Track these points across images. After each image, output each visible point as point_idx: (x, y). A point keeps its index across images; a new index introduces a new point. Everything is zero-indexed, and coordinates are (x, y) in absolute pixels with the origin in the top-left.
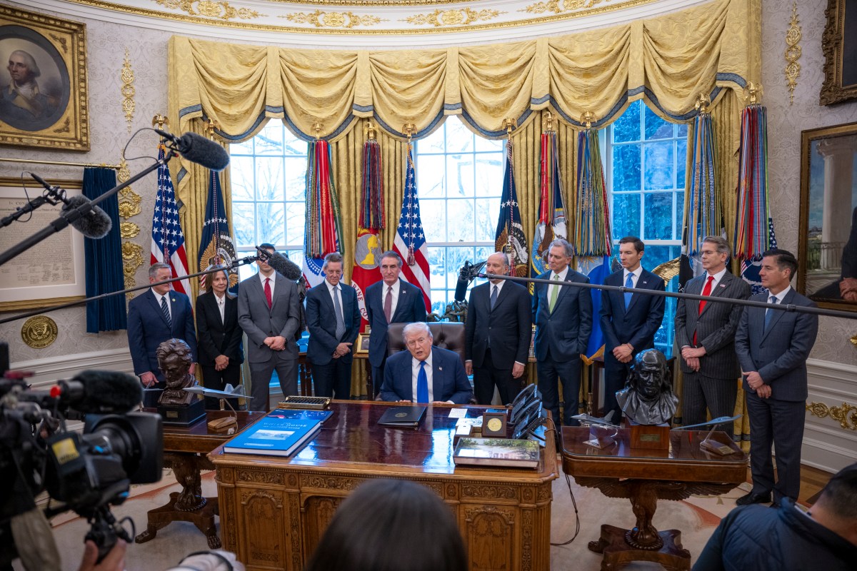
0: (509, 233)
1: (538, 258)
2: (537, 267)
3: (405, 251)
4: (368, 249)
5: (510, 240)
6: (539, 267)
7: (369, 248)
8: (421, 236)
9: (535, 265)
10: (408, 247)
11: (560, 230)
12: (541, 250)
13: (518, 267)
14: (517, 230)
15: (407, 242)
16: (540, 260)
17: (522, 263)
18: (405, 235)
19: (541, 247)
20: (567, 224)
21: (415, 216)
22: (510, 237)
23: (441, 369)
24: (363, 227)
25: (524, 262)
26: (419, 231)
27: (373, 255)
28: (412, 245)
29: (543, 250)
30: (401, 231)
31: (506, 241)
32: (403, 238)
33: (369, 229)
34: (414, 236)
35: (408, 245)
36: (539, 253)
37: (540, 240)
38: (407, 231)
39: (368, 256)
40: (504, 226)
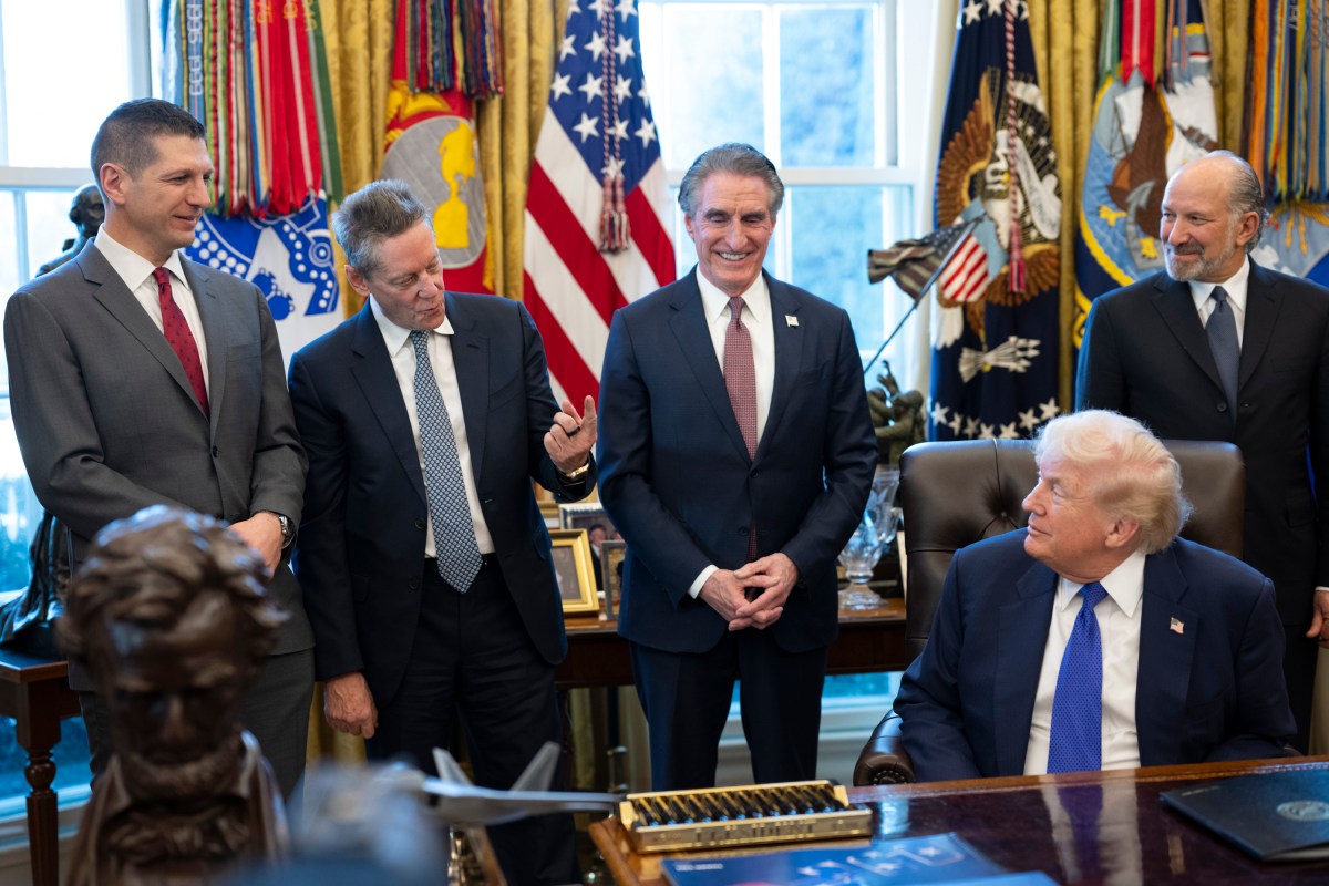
0: (1000, 121)
1: (1111, 215)
2: (1108, 251)
3: (584, 197)
4: (444, 183)
5: (1001, 150)
6: (1116, 249)
7: (448, 174)
8: (645, 133)
9: (1101, 242)
10: (600, 178)
11: (1192, 105)
12: (1123, 183)
13: (1031, 250)
14: (1026, 111)
15: (593, 151)
16: (1123, 224)
17: (1042, 239)
18: (587, 127)
19: (1126, 173)
20: (1221, 87)
21: (624, 48)
22: (1002, 135)
23: (1178, 627)
24: (422, 85)
25: (1050, 234)
26: (637, 110)
27: (462, 209)
28: (614, 169)
29: (1135, 182)
30: (568, 111)
31: (983, 150)
32: (575, 137)
33: (447, 93)
34: (620, 129)
35: (596, 166)
36: (1118, 196)
37: (1118, 146)
38: (595, 107)
39: (443, 210)
40: (976, 95)
